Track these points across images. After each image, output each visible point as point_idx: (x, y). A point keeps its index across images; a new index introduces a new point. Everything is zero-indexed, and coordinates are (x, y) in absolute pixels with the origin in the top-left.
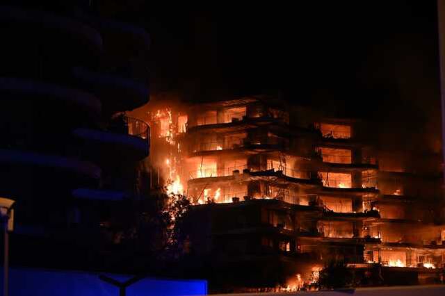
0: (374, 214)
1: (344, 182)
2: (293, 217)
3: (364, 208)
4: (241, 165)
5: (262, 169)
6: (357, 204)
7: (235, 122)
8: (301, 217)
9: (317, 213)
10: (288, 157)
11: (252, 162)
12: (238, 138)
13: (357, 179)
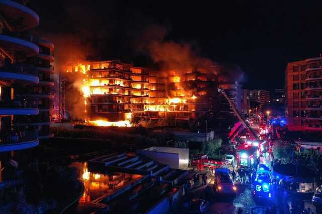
0: (147, 96)
1: (138, 86)
2: (123, 98)
3: (145, 95)
4: (107, 82)
5: (114, 84)
6: (143, 93)
7: (105, 69)
8: (125, 98)
9: (131, 96)
10: (122, 80)
11: (111, 81)
12: (106, 74)
13: (142, 86)
